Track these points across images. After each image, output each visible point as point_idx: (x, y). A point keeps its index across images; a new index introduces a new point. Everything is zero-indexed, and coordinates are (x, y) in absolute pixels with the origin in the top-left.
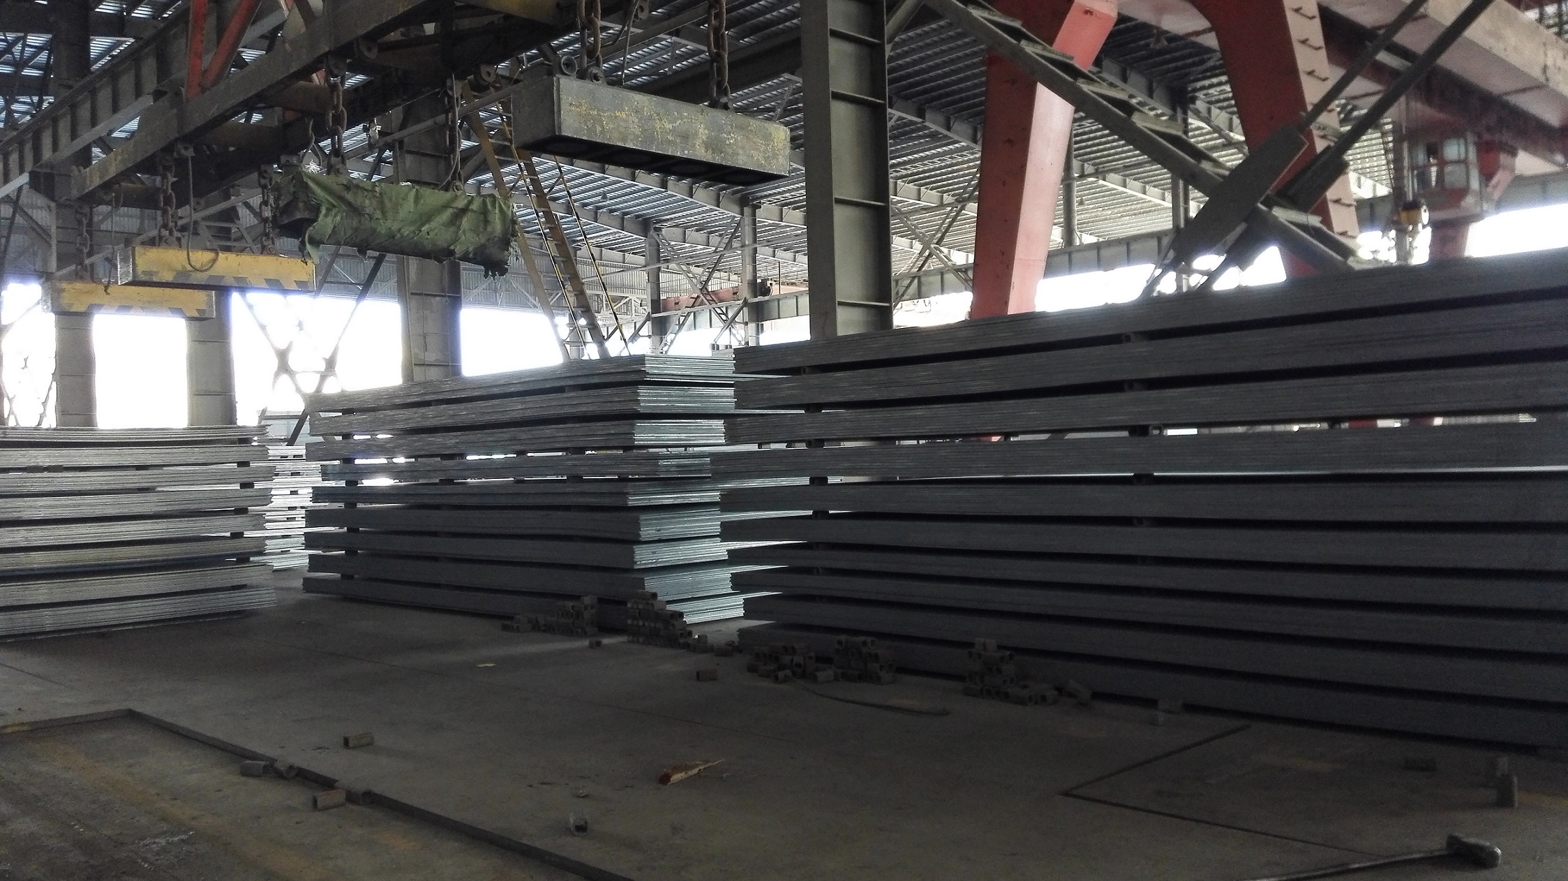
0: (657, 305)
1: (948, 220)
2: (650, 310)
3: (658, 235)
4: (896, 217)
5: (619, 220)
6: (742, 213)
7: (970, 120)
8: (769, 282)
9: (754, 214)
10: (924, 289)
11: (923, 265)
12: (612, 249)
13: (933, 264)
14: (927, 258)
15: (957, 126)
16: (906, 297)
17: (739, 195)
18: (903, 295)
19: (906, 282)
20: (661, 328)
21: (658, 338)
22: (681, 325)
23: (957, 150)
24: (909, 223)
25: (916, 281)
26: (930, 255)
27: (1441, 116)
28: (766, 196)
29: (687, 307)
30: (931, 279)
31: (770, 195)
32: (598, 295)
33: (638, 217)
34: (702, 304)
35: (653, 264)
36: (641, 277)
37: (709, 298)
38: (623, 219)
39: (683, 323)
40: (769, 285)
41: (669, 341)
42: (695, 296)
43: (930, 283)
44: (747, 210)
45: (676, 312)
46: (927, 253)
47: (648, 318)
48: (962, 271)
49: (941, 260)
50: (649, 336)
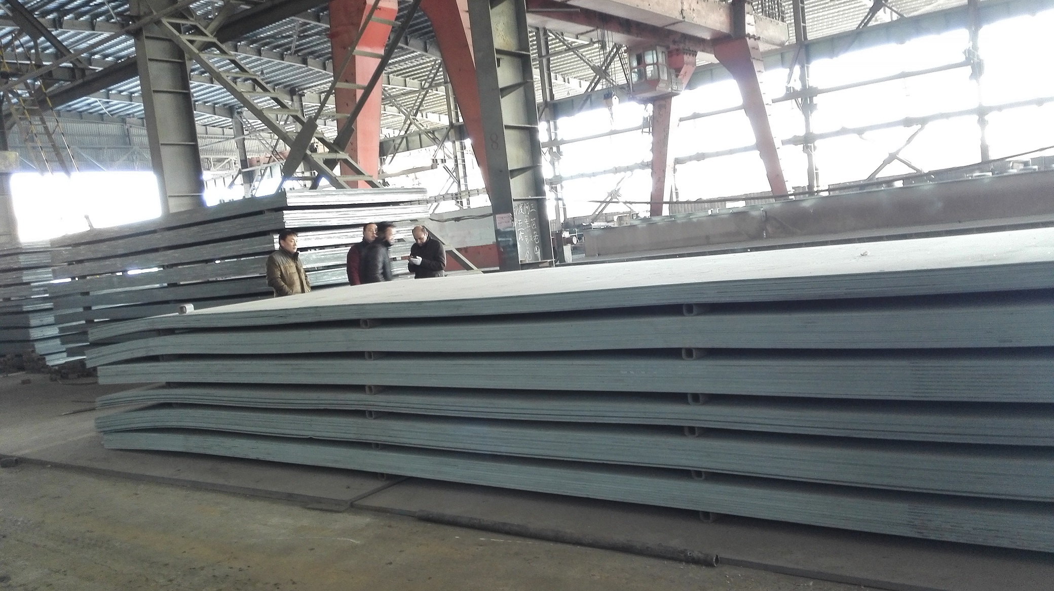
0: (245, 163)
1: (418, 100)
2: (240, 167)
3: (241, 117)
4: (387, 100)
5: (212, 109)
6: (292, 100)
7: (421, 37)
8: (315, 145)
9: (301, 100)
10: (410, 145)
11: (408, 129)
12: (214, 126)
13: (413, 128)
14: (409, 125)
15: (412, 42)
16: (399, 150)
17: (288, 88)
18: (398, 149)
19: (399, 141)
20: (249, 178)
21: (248, 185)
22: (262, 175)
23: (416, 57)
24: (395, 103)
25: (405, 139)
26: (411, 124)
27: (639, 39)
28: (307, 88)
29: (264, 164)
30: (414, 138)
31: (310, 87)
32: (208, 159)
33: (225, 105)
34: (274, 161)
35: (240, 136)
36: (232, 144)
37: (278, 157)
38: (214, 108)
39: (264, 174)
40: (315, 146)
41: (256, 187)
42: (269, 156)
43: (413, 141)
44: (295, 98)
45: (257, 167)
46: (409, 122)
47: (240, 172)
48: (430, 133)
49: (416, 126)
50: (242, 184)
